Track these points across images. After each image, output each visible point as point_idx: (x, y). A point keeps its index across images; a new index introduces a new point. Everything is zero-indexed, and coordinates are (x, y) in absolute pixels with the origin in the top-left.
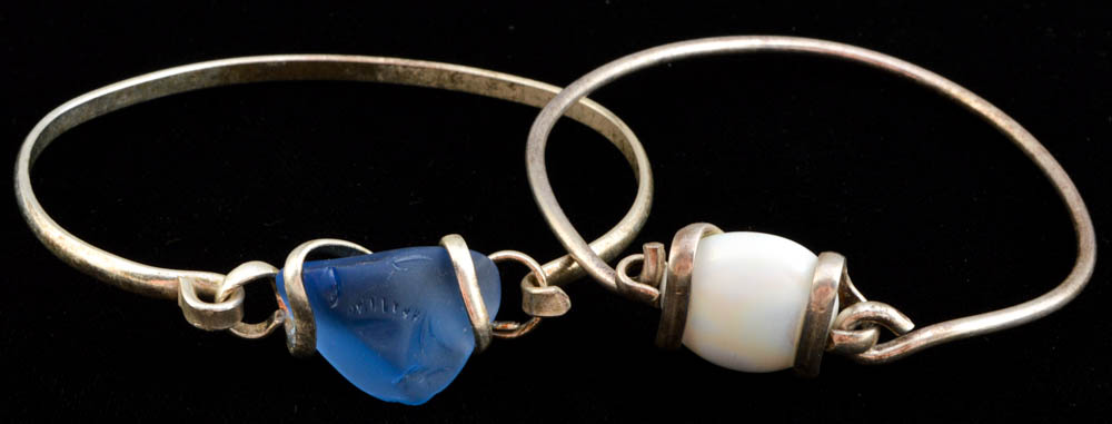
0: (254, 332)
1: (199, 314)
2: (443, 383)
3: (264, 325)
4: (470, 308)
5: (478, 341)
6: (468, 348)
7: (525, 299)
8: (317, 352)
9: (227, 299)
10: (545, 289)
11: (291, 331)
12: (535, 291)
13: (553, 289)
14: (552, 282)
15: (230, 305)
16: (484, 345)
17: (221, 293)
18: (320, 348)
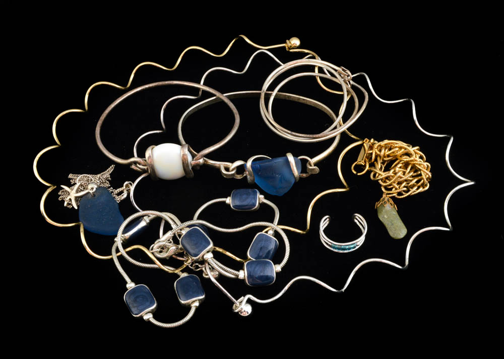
0: (239, 177)
1: (225, 175)
2: (286, 190)
3: (241, 175)
4: (294, 172)
5: (296, 180)
6: (293, 181)
7: (307, 169)
8: (255, 183)
9: (232, 170)
10: (313, 167)
11: (248, 177)
12: (310, 168)
13: (316, 167)
14: (315, 164)
15: (233, 172)
16: (297, 181)
17: (231, 169)
18: (255, 181)
